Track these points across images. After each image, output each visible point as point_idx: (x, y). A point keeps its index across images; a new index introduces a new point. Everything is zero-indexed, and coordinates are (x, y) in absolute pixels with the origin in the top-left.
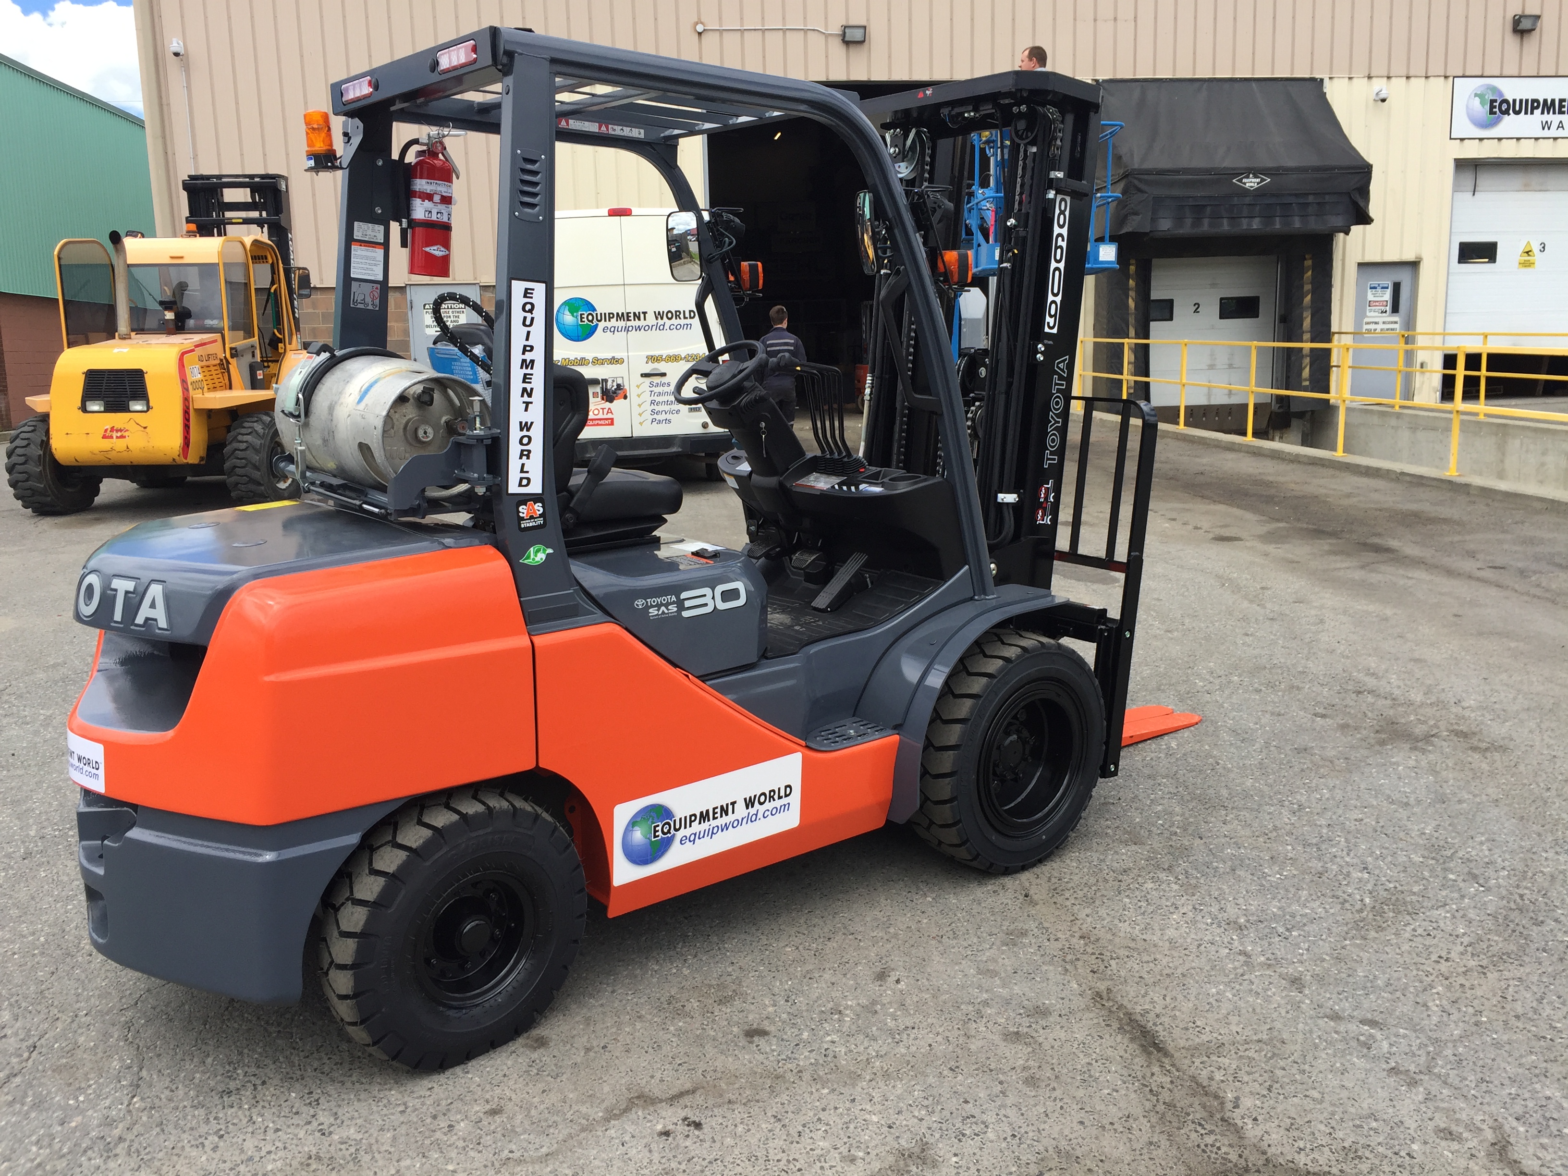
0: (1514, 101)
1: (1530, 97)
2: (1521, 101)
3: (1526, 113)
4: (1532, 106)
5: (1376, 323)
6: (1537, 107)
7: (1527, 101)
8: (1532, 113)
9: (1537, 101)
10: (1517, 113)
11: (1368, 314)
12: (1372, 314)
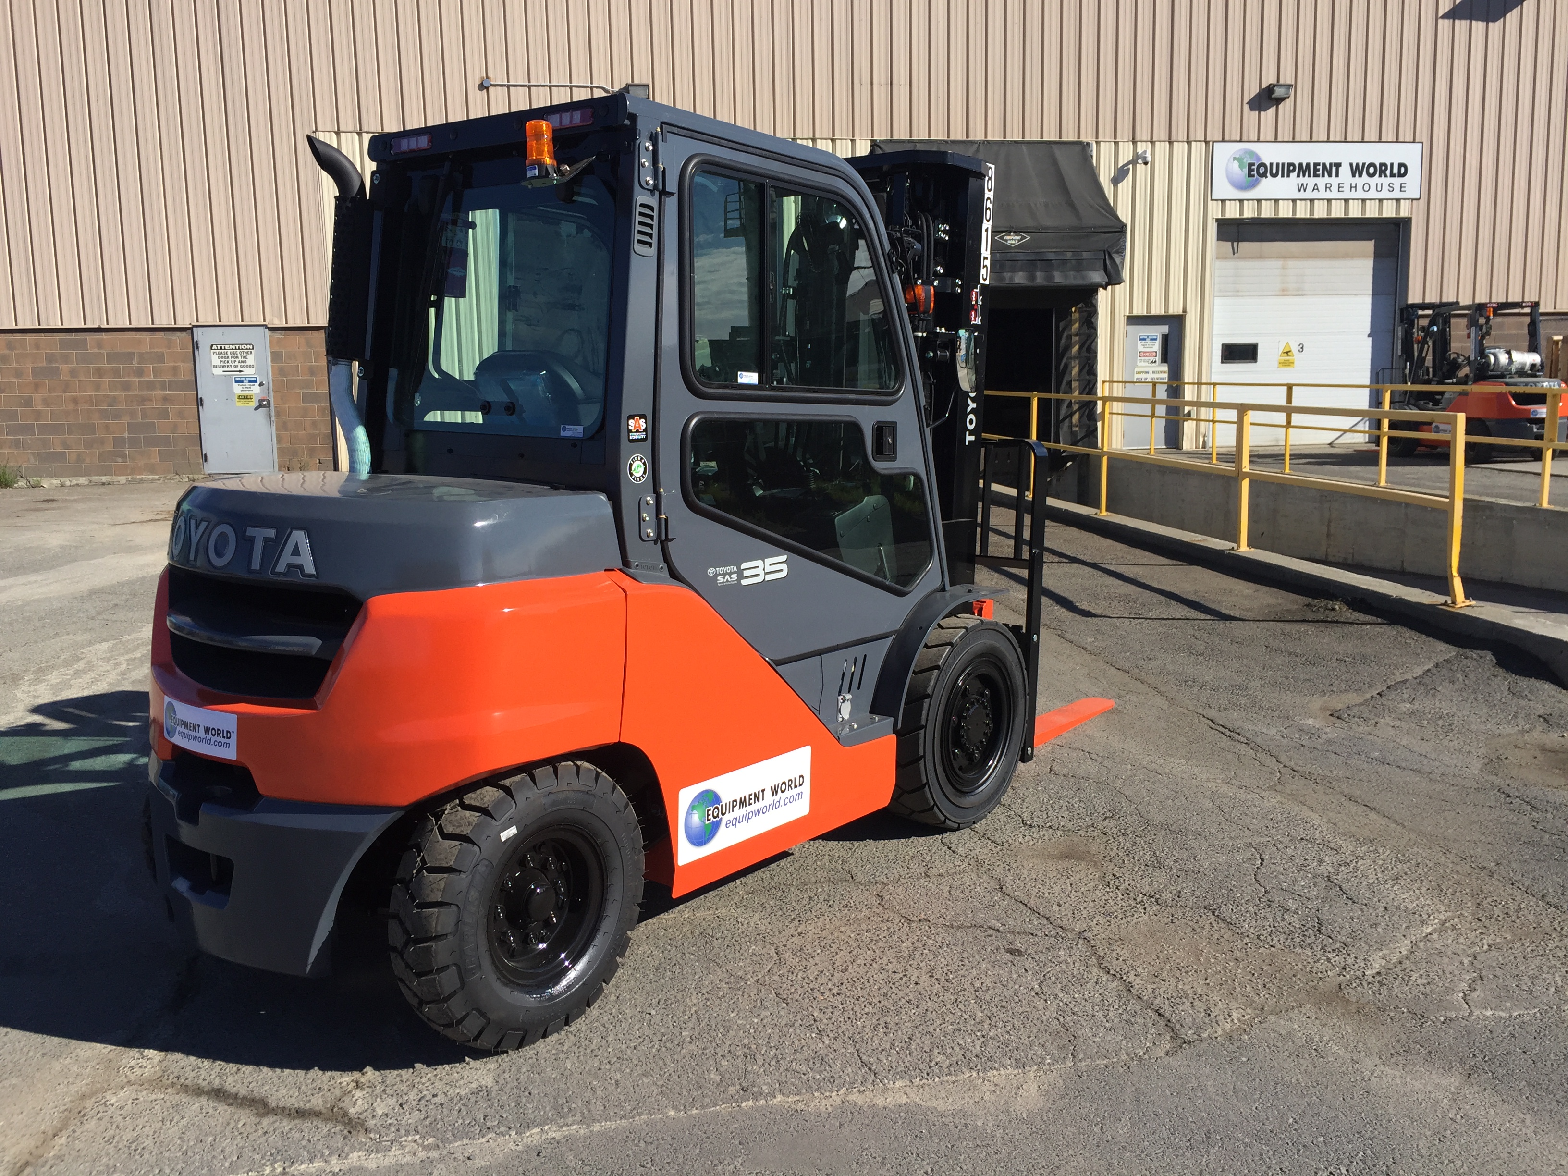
0: (1271, 164)
1: (1287, 161)
2: (1278, 165)
3: (1283, 176)
4: (1288, 169)
5: (1147, 372)
6: (1293, 171)
7: (1283, 164)
8: (1288, 176)
9: (1293, 165)
10: (1274, 176)
11: (1139, 364)
12: (1143, 364)
